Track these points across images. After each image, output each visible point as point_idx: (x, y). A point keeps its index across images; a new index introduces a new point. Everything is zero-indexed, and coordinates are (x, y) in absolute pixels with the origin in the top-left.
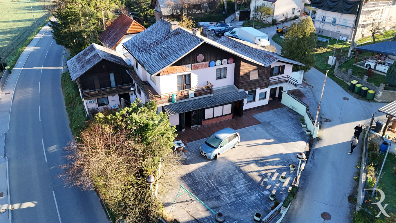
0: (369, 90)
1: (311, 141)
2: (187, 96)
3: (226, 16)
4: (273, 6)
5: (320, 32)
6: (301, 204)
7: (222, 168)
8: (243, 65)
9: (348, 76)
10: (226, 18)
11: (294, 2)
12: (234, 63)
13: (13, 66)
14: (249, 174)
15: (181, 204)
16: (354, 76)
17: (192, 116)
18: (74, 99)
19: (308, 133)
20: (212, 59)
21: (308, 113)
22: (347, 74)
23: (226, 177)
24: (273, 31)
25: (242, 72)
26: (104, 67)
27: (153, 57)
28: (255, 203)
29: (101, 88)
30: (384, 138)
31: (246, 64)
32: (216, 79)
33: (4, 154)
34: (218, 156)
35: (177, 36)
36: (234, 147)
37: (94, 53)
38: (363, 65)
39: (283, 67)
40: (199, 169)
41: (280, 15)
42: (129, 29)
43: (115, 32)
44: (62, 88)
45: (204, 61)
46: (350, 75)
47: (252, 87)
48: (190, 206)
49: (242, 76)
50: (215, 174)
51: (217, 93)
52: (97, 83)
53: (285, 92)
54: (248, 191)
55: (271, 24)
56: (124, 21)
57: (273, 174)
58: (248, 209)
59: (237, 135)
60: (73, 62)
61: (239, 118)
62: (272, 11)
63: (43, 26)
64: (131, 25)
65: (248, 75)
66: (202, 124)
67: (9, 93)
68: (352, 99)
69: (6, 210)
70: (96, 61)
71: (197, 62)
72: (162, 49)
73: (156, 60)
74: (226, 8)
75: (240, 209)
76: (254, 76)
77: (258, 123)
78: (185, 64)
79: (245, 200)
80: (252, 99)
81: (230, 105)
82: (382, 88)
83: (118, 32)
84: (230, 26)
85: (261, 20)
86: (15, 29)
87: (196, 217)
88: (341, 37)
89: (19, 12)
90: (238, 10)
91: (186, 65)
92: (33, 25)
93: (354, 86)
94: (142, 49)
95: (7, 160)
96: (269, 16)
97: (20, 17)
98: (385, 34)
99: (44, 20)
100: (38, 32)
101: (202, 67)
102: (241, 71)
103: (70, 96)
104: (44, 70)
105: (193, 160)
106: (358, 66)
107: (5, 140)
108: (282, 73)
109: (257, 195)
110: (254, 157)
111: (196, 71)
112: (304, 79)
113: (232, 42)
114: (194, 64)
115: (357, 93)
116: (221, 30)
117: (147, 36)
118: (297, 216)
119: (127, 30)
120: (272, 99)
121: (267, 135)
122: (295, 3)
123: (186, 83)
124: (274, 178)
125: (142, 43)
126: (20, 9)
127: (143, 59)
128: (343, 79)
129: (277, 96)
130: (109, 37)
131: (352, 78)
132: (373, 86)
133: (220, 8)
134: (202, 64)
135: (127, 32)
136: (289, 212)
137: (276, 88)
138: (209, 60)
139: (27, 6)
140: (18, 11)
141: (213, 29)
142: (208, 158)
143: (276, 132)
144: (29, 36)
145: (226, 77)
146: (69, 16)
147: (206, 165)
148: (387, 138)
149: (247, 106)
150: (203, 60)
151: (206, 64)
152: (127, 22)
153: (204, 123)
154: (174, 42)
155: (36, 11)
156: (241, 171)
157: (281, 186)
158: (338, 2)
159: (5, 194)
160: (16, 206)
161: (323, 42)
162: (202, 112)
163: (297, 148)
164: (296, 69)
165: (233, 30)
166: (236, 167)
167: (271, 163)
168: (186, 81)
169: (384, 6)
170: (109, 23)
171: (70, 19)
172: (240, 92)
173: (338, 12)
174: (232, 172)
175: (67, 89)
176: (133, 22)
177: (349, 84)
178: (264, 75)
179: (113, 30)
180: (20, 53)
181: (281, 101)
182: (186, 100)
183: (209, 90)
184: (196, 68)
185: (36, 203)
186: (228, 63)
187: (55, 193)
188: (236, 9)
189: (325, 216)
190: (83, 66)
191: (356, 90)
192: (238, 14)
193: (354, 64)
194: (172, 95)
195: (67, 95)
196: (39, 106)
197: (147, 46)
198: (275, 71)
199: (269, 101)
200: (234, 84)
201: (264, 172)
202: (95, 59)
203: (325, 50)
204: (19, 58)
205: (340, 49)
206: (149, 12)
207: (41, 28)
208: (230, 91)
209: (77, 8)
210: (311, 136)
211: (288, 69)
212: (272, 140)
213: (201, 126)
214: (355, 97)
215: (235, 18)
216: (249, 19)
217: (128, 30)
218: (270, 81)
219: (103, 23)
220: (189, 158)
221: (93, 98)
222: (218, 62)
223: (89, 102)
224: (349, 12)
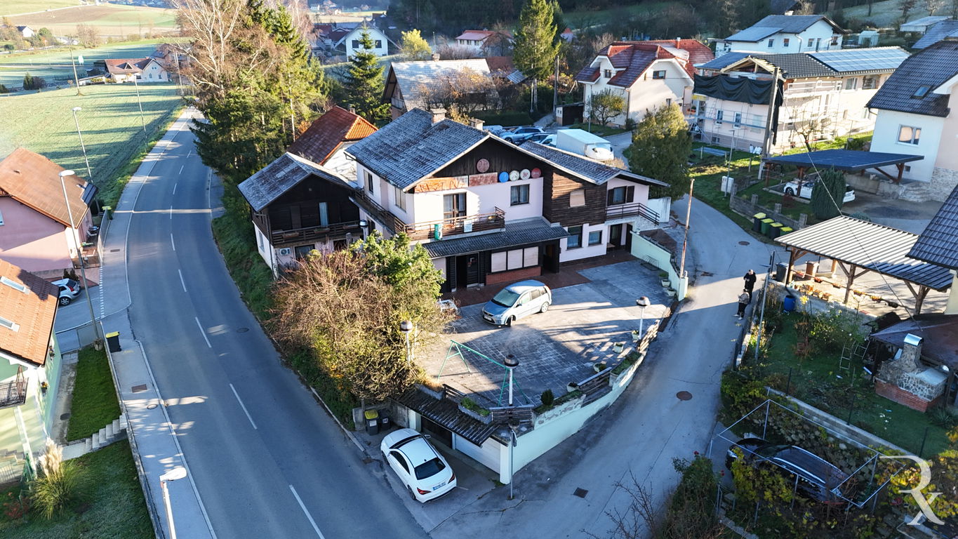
0: (784, 226)
1: (674, 303)
2: (461, 230)
3: (536, 118)
4: (626, 95)
5: (714, 139)
6: (647, 383)
7: (519, 337)
8: (558, 180)
9: (752, 207)
10: (536, 121)
11: (668, 88)
12: (542, 178)
13: (114, 208)
14: (563, 343)
15: (452, 377)
16: (761, 207)
17: (469, 266)
18: (245, 256)
19: (671, 294)
20: (504, 168)
21: (671, 262)
22: (751, 204)
23: (526, 348)
24: (626, 141)
25: (556, 193)
26: (310, 190)
27: (402, 164)
28: (570, 375)
29: (302, 227)
30: (789, 289)
31: (562, 178)
32: (511, 205)
33: (132, 336)
34: (513, 323)
35: (444, 132)
36: (541, 312)
37: (291, 167)
38: (781, 190)
39: (632, 189)
40: (481, 338)
41: (641, 111)
42: (350, 131)
43: (322, 139)
44: (216, 242)
45: (488, 171)
46: (755, 206)
47: (576, 221)
48: (466, 379)
49: (556, 200)
50: (507, 344)
51: (513, 229)
52: (296, 219)
53: (636, 232)
54: (560, 362)
55: (625, 128)
56: (338, 119)
57: (603, 344)
58: (559, 382)
59: (546, 292)
60: (253, 184)
61: (553, 274)
62: (624, 103)
63: (157, 139)
64: (354, 124)
65: (566, 197)
66: (487, 281)
67: (119, 250)
68: (754, 242)
69: (157, 406)
70: (298, 179)
71: (478, 173)
72: (418, 153)
73: (408, 168)
74: (536, 101)
75: (546, 382)
76: (578, 201)
77: (586, 281)
78: (457, 175)
79: (554, 373)
80: (576, 244)
81: (536, 250)
82: (803, 222)
83: (327, 138)
84: (542, 132)
85: (604, 121)
86: (96, 147)
87: (476, 390)
88: (751, 148)
89: (96, 114)
90: (559, 105)
91: (459, 178)
92: (134, 138)
93: (759, 221)
94: (381, 155)
95: (141, 344)
96: (618, 113)
97: (102, 124)
98: (834, 141)
99: (156, 129)
100: (150, 150)
101: (486, 182)
102: (554, 190)
103: (236, 251)
104: (173, 214)
105: (470, 327)
106: (771, 191)
107: (129, 317)
108: (631, 200)
109: (575, 367)
110: (575, 323)
111: (477, 188)
112: (672, 213)
113: (540, 151)
114: (472, 176)
115: (765, 235)
116: (524, 138)
117: (389, 135)
118: (639, 397)
119: (345, 133)
120: (613, 246)
121: (601, 297)
122: (671, 88)
123: (458, 208)
124: (604, 349)
125: (381, 147)
126: (99, 109)
127: (386, 169)
128: (744, 214)
129: (623, 242)
130: (308, 149)
131: (757, 210)
132: (790, 220)
133: (523, 101)
134: (486, 177)
135: (347, 137)
136: (626, 392)
137: (621, 224)
138: (498, 169)
139: (113, 103)
140: (96, 112)
141: (510, 138)
142: (496, 323)
143: (616, 293)
144: (129, 158)
145: (528, 203)
146: (233, 110)
147: (493, 334)
148: (793, 288)
149: (566, 256)
150: (487, 169)
151: (493, 177)
152: (344, 120)
153: (489, 279)
154: (438, 141)
155: (133, 113)
156: (550, 341)
157: (614, 358)
158: (741, 84)
159: (150, 386)
160: (173, 402)
161: (719, 157)
162: (486, 258)
163: (649, 313)
164: (655, 193)
165: (547, 138)
166: (544, 336)
167: (601, 331)
168: (458, 203)
169: (828, 90)
170: (304, 126)
171: (234, 116)
172: (553, 229)
173: (743, 101)
174: (535, 342)
175: (228, 243)
176: (358, 118)
177: (753, 221)
178: (596, 200)
179: (317, 136)
180: (121, 188)
181: (630, 252)
182: (458, 236)
183: (498, 221)
184: (475, 182)
185: (205, 398)
186: (531, 177)
187: (233, 386)
188: (555, 103)
189: (683, 396)
190: (273, 188)
191: (763, 230)
192: (559, 113)
193: (764, 189)
194: (436, 225)
195: (229, 251)
196: (179, 271)
197: (391, 149)
198: (617, 196)
199: (608, 250)
200: (543, 215)
201: (589, 342)
202: (296, 175)
203: (719, 170)
204: (122, 195)
205: (746, 168)
206: (378, 110)
207: (153, 143)
208: (536, 226)
209: (248, 96)
210: (676, 297)
211: (641, 194)
212: (609, 304)
213: (485, 285)
214: (762, 241)
215: (555, 121)
216: (582, 121)
217: (348, 134)
218: (608, 212)
219: (291, 126)
220: (465, 325)
221: (288, 245)
222: (514, 174)
223: (282, 253)
224: (761, 101)
